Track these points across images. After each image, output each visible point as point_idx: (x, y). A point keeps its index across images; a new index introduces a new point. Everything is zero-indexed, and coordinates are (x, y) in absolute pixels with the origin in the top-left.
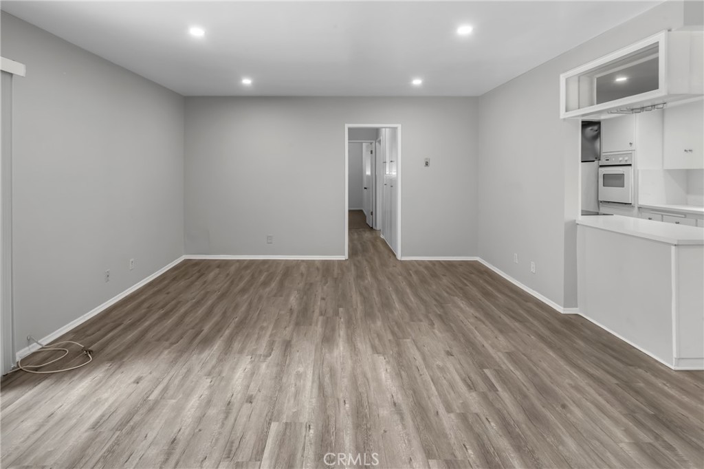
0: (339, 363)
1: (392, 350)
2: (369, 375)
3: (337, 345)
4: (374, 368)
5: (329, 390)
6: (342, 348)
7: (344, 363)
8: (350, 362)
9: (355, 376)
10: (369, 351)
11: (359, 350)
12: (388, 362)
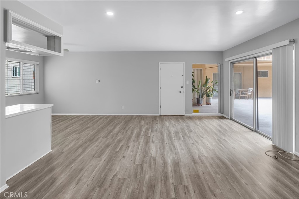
0: (169, 153)
1: (147, 159)
2: (159, 149)
3: (171, 161)
4: (156, 151)
5: (171, 146)
6: (169, 160)
7: (168, 153)
8: (165, 154)
9: (164, 149)
10: (157, 158)
11: (161, 159)
12: (151, 153)
